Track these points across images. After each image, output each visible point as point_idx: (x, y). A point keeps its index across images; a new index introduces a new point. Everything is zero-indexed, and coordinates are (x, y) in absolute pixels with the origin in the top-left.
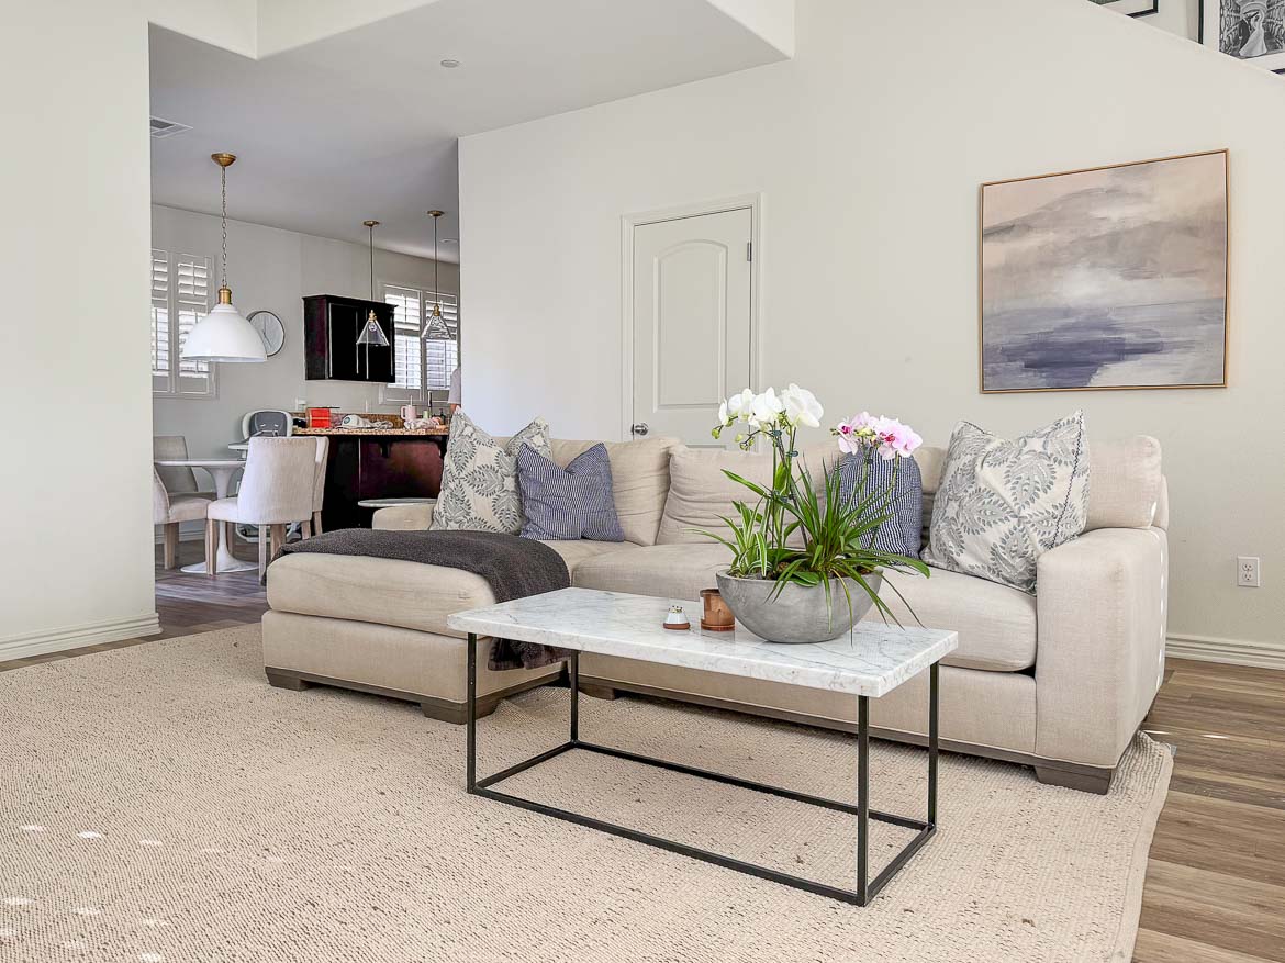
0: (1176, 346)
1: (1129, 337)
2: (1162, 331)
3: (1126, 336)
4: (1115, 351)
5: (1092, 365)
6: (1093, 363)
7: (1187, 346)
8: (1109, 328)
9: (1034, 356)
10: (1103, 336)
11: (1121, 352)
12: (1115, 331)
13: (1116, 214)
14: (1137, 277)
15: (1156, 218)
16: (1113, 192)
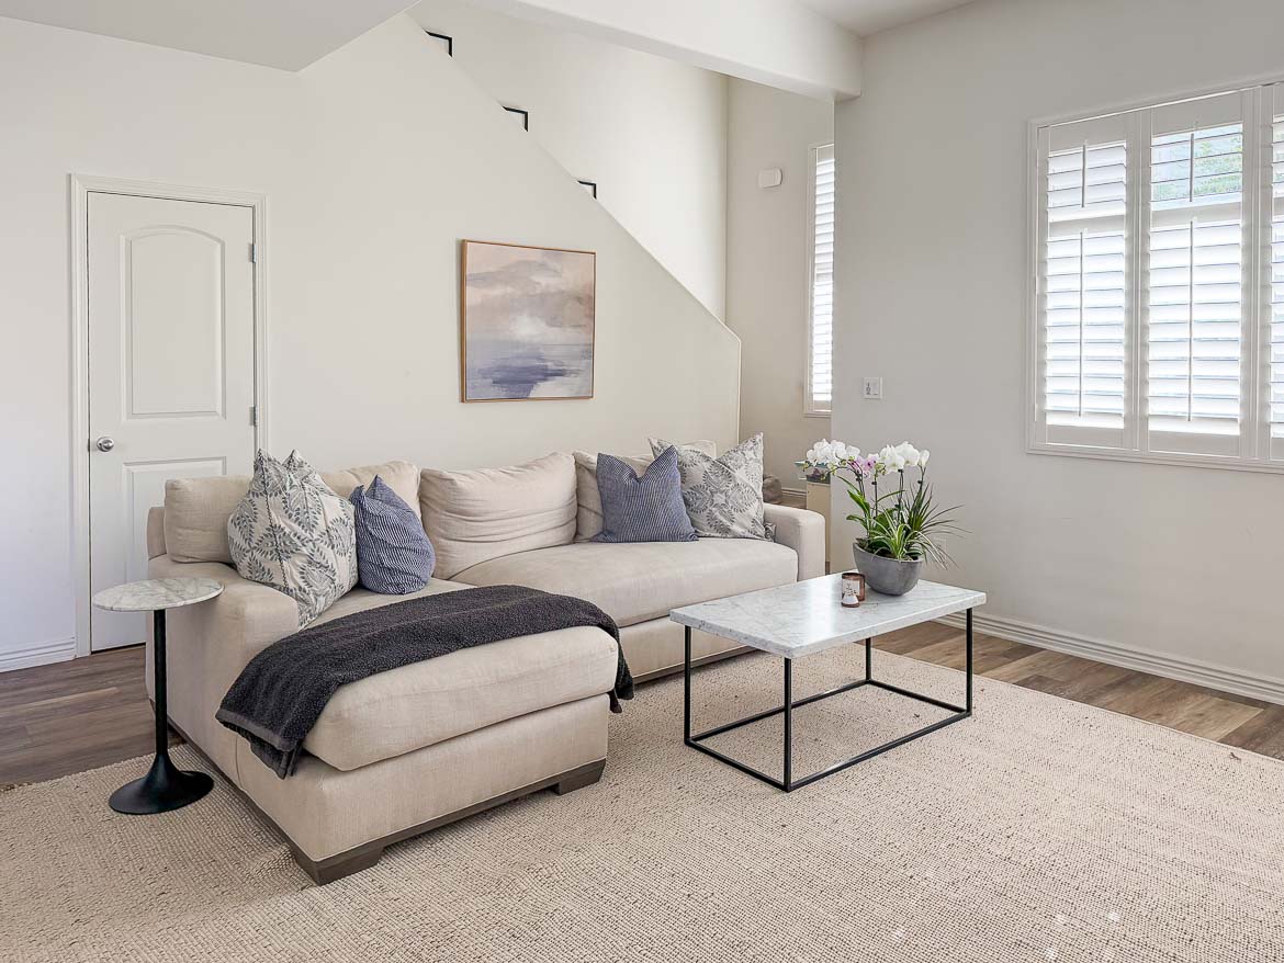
0: (572, 372)
1: (550, 365)
2: (566, 362)
3: (549, 364)
4: (543, 374)
5: (532, 383)
6: (530, 382)
7: (577, 372)
8: (539, 358)
9: (498, 375)
10: (537, 363)
11: (547, 375)
12: (543, 360)
13: (544, 281)
14: (554, 326)
15: (563, 288)
16: (543, 266)
